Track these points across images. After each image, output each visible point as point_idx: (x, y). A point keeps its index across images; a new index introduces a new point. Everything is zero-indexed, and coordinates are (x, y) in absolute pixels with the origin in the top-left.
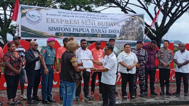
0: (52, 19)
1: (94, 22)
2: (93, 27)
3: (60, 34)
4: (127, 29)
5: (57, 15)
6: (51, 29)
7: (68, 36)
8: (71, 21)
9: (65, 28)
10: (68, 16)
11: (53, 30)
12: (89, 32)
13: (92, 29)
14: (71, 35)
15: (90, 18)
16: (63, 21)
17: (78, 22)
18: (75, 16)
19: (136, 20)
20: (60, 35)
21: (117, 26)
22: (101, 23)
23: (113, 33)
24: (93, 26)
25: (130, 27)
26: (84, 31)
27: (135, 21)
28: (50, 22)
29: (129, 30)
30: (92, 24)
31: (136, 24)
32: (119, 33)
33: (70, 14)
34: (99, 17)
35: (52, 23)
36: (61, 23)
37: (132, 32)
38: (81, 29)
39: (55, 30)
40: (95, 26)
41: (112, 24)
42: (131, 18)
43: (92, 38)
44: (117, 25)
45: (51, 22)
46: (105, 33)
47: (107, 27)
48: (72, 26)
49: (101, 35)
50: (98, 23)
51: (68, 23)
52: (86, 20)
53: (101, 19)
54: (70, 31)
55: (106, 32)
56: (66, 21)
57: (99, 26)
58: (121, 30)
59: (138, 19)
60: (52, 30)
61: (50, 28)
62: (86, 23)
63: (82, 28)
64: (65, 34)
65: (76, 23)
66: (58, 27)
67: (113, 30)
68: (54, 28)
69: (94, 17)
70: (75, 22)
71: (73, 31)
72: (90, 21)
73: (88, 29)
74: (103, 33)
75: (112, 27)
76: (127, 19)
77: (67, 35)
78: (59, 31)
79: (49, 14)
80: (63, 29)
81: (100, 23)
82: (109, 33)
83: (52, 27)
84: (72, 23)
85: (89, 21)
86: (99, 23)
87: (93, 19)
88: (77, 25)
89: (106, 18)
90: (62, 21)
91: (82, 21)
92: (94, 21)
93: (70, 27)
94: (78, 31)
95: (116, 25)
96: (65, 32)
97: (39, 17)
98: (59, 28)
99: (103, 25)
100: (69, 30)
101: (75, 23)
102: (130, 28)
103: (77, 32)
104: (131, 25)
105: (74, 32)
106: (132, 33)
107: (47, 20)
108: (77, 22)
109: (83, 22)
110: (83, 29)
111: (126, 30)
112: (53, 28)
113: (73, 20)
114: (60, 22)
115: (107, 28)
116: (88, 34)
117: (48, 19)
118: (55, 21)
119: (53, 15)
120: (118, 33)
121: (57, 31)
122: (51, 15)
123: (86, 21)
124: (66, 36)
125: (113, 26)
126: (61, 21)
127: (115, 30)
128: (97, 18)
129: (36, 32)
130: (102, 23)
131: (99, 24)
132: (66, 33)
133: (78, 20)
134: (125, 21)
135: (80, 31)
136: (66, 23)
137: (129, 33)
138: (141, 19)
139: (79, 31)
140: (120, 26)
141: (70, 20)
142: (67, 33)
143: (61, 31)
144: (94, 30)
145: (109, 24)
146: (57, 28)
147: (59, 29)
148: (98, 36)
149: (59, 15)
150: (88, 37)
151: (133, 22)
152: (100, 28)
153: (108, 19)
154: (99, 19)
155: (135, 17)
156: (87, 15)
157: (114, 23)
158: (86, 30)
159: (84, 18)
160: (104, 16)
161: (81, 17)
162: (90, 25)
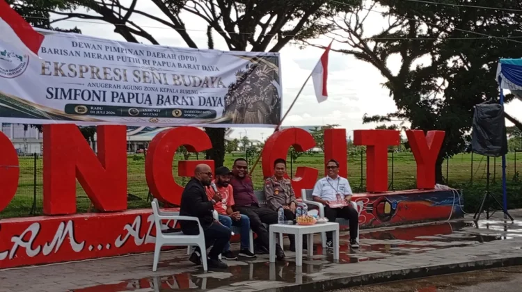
0: (56, 64)
1: (164, 74)
2: (161, 90)
3: (79, 108)
4: (240, 95)
5: (69, 52)
6: (52, 94)
7: (98, 115)
8: (108, 71)
9: (92, 92)
10: (99, 56)
11: (59, 96)
12: (150, 103)
13: (159, 96)
14: (108, 113)
15: (154, 62)
16: (87, 70)
17: (125, 75)
18: (115, 58)
19: (262, 70)
20: (76, 111)
21: (218, 87)
22: (181, 80)
23: (208, 107)
24: (163, 86)
25: (247, 88)
26: (140, 100)
27: (258, 73)
28: (50, 75)
29: (245, 96)
30: (160, 82)
31: (262, 79)
32: (222, 106)
33: (104, 48)
34: (176, 62)
35: (57, 75)
36: (82, 77)
37: (253, 102)
38: (131, 96)
39: (65, 97)
40: (166, 87)
41: (207, 82)
42: (250, 65)
43: (159, 119)
44: (218, 84)
45: (53, 73)
46: (190, 107)
47: (194, 89)
48: (110, 86)
49: (180, 111)
50: (175, 80)
51: (100, 78)
52: (144, 70)
53: (179, 65)
54: (104, 100)
55: (192, 104)
56: (93, 72)
57: (176, 88)
58: (225, 98)
59: (265, 66)
60: (56, 98)
61: (50, 90)
62: (145, 77)
63: (135, 92)
64: (92, 108)
65: (120, 78)
66: (73, 87)
67: (209, 98)
68: (62, 90)
69: (164, 60)
70: (116, 74)
71: (113, 101)
72: (155, 72)
73: (148, 96)
74: (185, 107)
75: (206, 90)
76: (242, 66)
77: (96, 111)
78: (75, 99)
79: (47, 50)
80: (86, 95)
81: (178, 78)
82: (200, 105)
83: (57, 89)
84: (109, 77)
85: (153, 73)
86: (176, 78)
87: (162, 67)
88: (122, 83)
89: (192, 63)
90: (84, 70)
91: (135, 71)
92: (165, 72)
93: (104, 89)
94: (124, 101)
95: (215, 85)
96: (90, 102)
97: (21, 58)
98: (76, 90)
99: (186, 85)
100: (102, 99)
101: (118, 78)
102: (249, 90)
103: (121, 104)
104: (248, 82)
105: (116, 104)
106: (253, 104)
107: (43, 68)
108: (121, 73)
109: (136, 76)
110: (137, 94)
111: (238, 97)
112: (59, 91)
113: (112, 70)
114: (79, 74)
115: (194, 92)
116: (150, 108)
117: (47, 65)
118: (65, 70)
119: (59, 52)
120: (219, 105)
121: (70, 98)
122: (53, 51)
123: (144, 72)
124: (95, 114)
125: (207, 86)
126: (81, 71)
127: (213, 98)
128: (172, 64)
129: (15, 101)
130: (184, 80)
131: (178, 82)
132: (94, 106)
133: (125, 70)
134: (237, 72)
135: (129, 102)
136: (93, 78)
137: (247, 104)
138: (274, 65)
139: (127, 100)
140: (224, 87)
141: (105, 68)
142: (96, 106)
143: (79, 101)
144: (163, 97)
145: (201, 82)
146: (70, 90)
147: (76, 95)
148: (174, 114)
149: (74, 53)
150: (149, 118)
151: (255, 75)
152: (179, 91)
153: (196, 67)
154: (177, 65)
155: (260, 62)
156: (145, 53)
157: (212, 78)
158: (145, 97)
159: (138, 65)
160: (187, 57)
161: (132, 60)
162: (154, 83)
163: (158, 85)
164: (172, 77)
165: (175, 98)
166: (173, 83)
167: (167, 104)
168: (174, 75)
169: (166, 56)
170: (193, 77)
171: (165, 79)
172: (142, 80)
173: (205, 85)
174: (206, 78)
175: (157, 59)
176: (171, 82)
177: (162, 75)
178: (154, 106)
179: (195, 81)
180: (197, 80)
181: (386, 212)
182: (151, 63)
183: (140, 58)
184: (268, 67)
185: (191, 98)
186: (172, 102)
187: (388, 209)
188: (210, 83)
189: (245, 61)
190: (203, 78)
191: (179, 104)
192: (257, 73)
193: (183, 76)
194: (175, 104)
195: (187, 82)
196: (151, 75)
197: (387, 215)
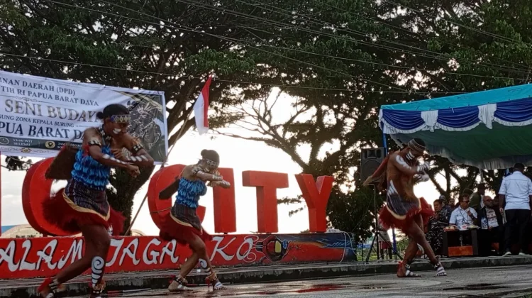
1: (39, 106)
2: (34, 121)
12: (21, 133)
13: (31, 127)
15: (29, 93)
19: (144, 107)
21: (96, 121)
22: (56, 112)
24: (36, 117)
26: (10, 130)
27: (140, 110)
30: (34, 113)
31: (143, 116)
34: (53, 94)
38: (2, 126)
40: (40, 118)
41: (85, 116)
42: (131, 102)
43: (31, 149)
46: (64, 139)
47: (70, 122)
49: (53, 143)
50: (49, 112)
52: (18, 100)
53: (57, 97)
55: (67, 137)
57: (50, 120)
59: (148, 104)
62: (17, 107)
63: (6, 121)
69: (41, 91)
72: (29, 102)
73: (20, 126)
74: (58, 138)
75: (82, 123)
76: (124, 102)
81: (54, 110)
82: (75, 138)
85: (27, 104)
86: (51, 110)
87: (37, 98)
89: (70, 97)
91: (7, 100)
92: (40, 103)
95: (94, 118)
99: (61, 118)
109: (9, 106)
110: (8, 124)
115: (69, 125)
116: (21, 139)
123: (17, 102)
125: (84, 120)
128: (48, 96)
130: (60, 113)
131: (53, 114)
138: (157, 103)
144: (35, 128)
145: (77, 115)
148: (47, 146)
150: (21, 148)
151: (136, 112)
152: (53, 123)
153: (74, 100)
154: (54, 97)
155: (142, 99)
156: (21, 83)
157: (90, 112)
158: (16, 126)
159: (11, 94)
160: (65, 90)
161: (5, 89)
162: (27, 113)
163: (31, 116)
164: (46, 108)
165: (49, 130)
166: (48, 114)
167: (40, 135)
168: (49, 107)
169: (43, 87)
170: (70, 110)
171: (40, 110)
172: (14, 110)
173: (82, 119)
174: (84, 112)
175: (33, 90)
176: (45, 113)
177: (36, 106)
178: (26, 136)
179: (71, 115)
180: (74, 113)
181: (276, 251)
182: (26, 93)
183: (15, 88)
184: (150, 105)
185: (65, 130)
186: (45, 134)
187: (278, 249)
188: (87, 116)
189: (127, 97)
190: (80, 112)
191: (52, 136)
192: (138, 110)
193: (58, 108)
194: (48, 135)
195: (63, 114)
196: (25, 105)
197: (278, 254)
